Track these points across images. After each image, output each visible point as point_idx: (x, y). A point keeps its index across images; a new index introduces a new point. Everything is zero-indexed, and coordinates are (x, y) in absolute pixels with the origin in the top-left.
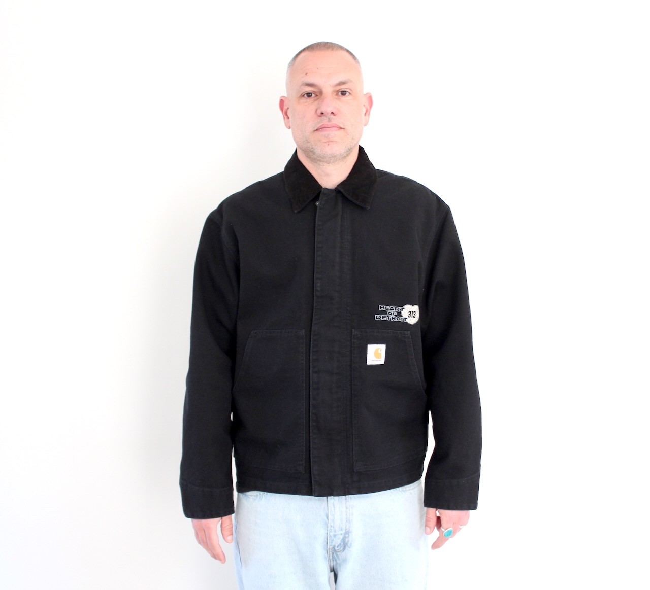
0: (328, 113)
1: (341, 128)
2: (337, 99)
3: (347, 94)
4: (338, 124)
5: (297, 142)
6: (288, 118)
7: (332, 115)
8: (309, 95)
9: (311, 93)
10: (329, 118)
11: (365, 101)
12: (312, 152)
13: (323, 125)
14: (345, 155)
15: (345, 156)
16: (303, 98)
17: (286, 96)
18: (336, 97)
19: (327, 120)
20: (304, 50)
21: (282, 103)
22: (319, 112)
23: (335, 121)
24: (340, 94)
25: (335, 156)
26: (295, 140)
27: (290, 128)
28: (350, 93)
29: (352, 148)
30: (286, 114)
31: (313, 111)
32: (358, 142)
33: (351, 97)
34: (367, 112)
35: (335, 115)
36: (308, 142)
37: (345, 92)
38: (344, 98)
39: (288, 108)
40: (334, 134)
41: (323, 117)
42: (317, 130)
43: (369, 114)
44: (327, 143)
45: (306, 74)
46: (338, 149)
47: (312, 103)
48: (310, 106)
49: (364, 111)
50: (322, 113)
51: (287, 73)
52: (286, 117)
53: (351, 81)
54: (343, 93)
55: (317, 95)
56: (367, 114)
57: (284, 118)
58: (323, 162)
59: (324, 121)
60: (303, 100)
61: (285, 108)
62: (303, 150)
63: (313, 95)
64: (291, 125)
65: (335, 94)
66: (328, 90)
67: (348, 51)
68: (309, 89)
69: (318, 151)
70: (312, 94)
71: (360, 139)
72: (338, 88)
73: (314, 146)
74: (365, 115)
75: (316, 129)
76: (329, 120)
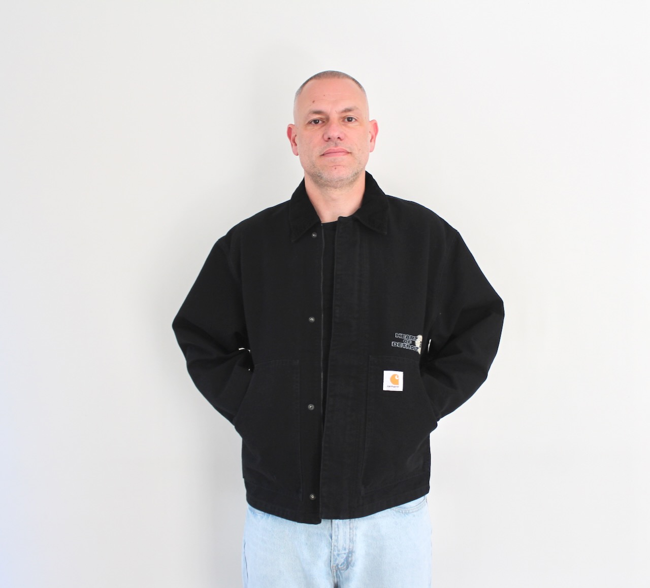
0: (334, 139)
1: (348, 153)
2: (343, 125)
3: (354, 120)
4: (345, 149)
5: (304, 168)
6: (296, 145)
7: (339, 140)
8: (316, 122)
9: (318, 120)
10: (336, 144)
11: (370, 128)
12: (319, 176)
13: (329, 150)
14: (351, 179)
15: (352, 181)
16: (310, 125)
17: (294, 124)
18: (343, 123)
19: (334, 145)
20: (311, 79)
21: (290, 130)
22: (326, 137)
23: (342, 146)
24: (346, 120)
25: (342, 180)
26: (302, 166)
27: (298, 155)
28: (356, 120)
29: (358, 173)
30: (294, 142)
31: (320, 136)
32: (364, 167)
33: (357, 123)
34: (373, 139)
35: (341, 140)
36: (315, 167)
37: (352, 118)
38: (350, 124)
39: (296, 136)
40: (342, 158)
41: (330, 142)
42: (323, 155)
43: (375, 141)
44: (334, 167)
45: (314, 102)
46: (345, 173)
47: (319, 129)
48: (317, 133)
49: (370, 138)
50: (329, 138)
51: (295, 102)
52: (293, 144)
53: (357, 108)
54: (350, 119)
55: (324, 122)
56: (373, 140)
57: (292, 145)
58: (330, 186)
59: (331, 147)
60: (310, 127)
61: (293, 135)
62: (311, 176)
63: (320, 122)
64: (298, 151)
65: (342, 120)
66: (335, 116)
67: (354, 80)
68: (316, 117)
69: (326, 175)
70: (320, 120)
71: (366, 163)
72: (344, 115)
73: (321, 171)
74: (371, 141)
75: (322, 153)
76: (336, 145)
